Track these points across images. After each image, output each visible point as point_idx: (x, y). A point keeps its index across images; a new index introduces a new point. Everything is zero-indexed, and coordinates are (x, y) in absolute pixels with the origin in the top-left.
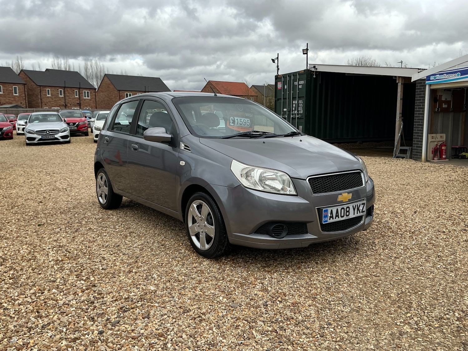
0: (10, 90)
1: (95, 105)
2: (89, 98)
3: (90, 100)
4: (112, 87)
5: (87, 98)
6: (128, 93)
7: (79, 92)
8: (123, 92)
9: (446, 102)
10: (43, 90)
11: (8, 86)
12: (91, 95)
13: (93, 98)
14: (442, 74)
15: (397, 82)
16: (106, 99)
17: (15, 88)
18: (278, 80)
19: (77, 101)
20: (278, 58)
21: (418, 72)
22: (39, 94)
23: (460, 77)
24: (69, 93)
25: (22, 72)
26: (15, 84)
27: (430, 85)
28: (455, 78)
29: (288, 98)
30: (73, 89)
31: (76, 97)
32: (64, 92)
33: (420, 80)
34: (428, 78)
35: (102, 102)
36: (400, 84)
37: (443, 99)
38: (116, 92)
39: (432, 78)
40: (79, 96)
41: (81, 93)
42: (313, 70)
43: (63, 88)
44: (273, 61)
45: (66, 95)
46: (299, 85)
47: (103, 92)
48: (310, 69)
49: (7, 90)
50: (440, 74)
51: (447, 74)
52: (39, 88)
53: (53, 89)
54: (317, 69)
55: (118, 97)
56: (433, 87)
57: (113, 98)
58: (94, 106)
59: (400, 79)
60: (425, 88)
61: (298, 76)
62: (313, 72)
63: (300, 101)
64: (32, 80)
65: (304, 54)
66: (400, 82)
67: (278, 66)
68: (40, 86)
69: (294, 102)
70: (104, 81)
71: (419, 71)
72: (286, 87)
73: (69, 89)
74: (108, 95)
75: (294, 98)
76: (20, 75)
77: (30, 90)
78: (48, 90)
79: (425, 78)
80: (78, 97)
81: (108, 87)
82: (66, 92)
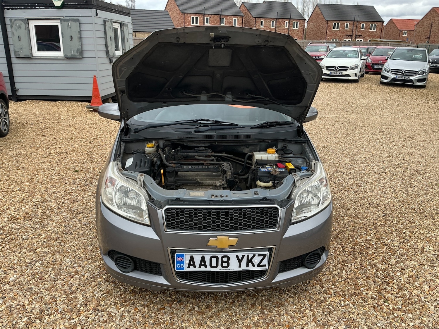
0: (231, 22)
1: (302, 35)
2: (298, 29)
3: (299, 30)
4: (321, 17)
5: (295, 28)
6: (336, 23)
7: (289, 23)
8: (331, 22)
10: (258, 22)
11: (230, 18)
12: (300, 25)
13: (301, 29)
16: (314, 29)
17: (235, 20)
19: (286, 31)
22: (254, 25)
24: (280, 24)
25: (243, 5)
26: (235, 16)
30: (284, 20)
31: (286, 28)
32: (276, 23)
35: (310, 32)
38: (325, 22)
40: (289, 27)
41: (291, 24)
43: (276, 19)
45: (277, 26)
47: (312, 22)
49: (228, 22)
52: (255, 20)
53: (266, 20)
55: (325, 27)
57: (320, 28)
58: (301, 37)
64: (249, 12)
68: (256, 18)
70: (315, 11)
73: (280, 20)
74: (317, 25)
76: (241, 8)
77: (248, 21)
78: (262, 22)
80: (287, 28)
81: (318, 17)
82: (278, 24)
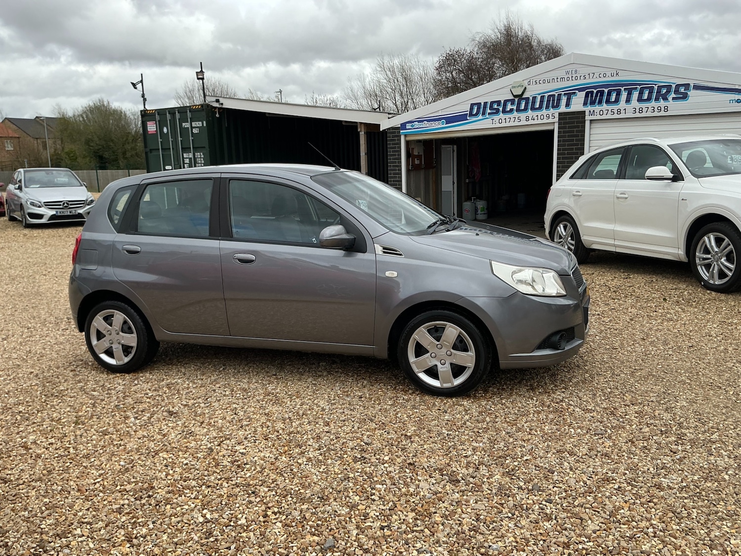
9: (419, 157)
14: (422, 121)
15: (359, 130)
18: (146, 117)
20: (142, 81)
21: (389, 118)
23: (445, 126)
27: (406, 136)
28: (439, 126)
29: (173, 149)
33: (392, 128)
34: (403, 126)
36: (363, 133)
37: (416, 153)
39: (408, 126)
42: (216, 105)
44: (134, 85)
46: (192, 128)
48: (211, 104)
50: (419, 122)
51: (428, 121)
54: (222, 104)
56: (408, 138)
59: (363, 126)
60: (400, 140)
61: (189, 114)
62: (215, 108)
63: (198, 155)
65: (198, 79)
66: (363, 130)
67: (143, 96)
69: (185, 155)
71: (390, 116)
72: (165, 130)
75: (186, 149)
79: (400, 126)
